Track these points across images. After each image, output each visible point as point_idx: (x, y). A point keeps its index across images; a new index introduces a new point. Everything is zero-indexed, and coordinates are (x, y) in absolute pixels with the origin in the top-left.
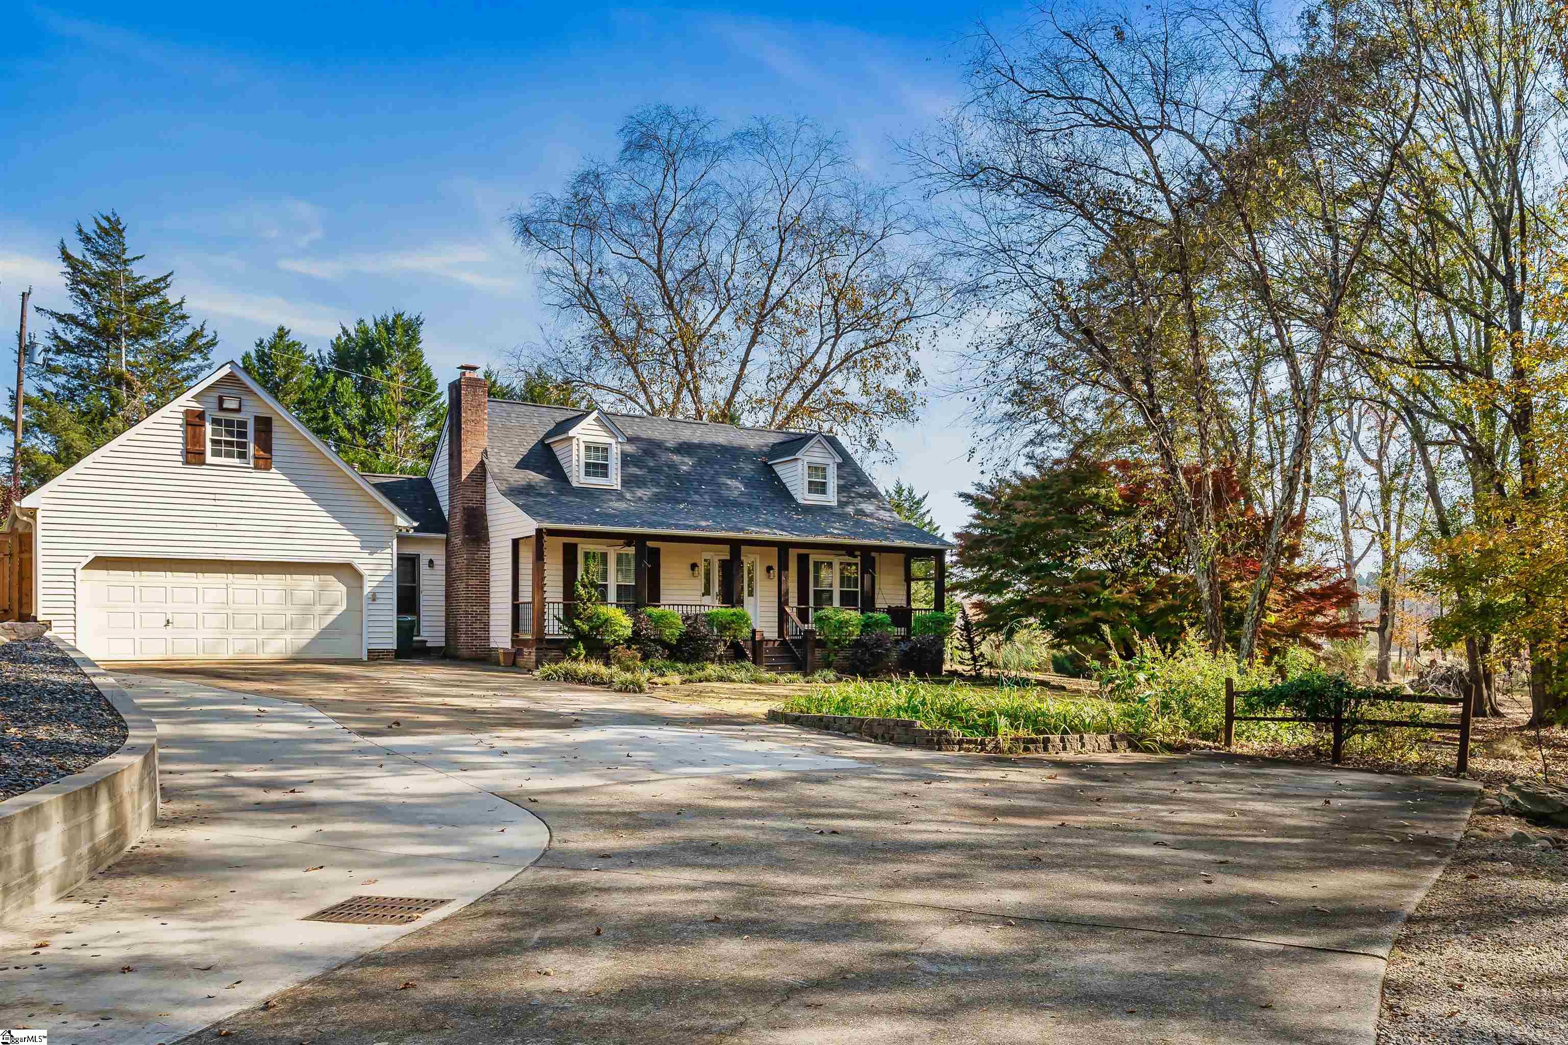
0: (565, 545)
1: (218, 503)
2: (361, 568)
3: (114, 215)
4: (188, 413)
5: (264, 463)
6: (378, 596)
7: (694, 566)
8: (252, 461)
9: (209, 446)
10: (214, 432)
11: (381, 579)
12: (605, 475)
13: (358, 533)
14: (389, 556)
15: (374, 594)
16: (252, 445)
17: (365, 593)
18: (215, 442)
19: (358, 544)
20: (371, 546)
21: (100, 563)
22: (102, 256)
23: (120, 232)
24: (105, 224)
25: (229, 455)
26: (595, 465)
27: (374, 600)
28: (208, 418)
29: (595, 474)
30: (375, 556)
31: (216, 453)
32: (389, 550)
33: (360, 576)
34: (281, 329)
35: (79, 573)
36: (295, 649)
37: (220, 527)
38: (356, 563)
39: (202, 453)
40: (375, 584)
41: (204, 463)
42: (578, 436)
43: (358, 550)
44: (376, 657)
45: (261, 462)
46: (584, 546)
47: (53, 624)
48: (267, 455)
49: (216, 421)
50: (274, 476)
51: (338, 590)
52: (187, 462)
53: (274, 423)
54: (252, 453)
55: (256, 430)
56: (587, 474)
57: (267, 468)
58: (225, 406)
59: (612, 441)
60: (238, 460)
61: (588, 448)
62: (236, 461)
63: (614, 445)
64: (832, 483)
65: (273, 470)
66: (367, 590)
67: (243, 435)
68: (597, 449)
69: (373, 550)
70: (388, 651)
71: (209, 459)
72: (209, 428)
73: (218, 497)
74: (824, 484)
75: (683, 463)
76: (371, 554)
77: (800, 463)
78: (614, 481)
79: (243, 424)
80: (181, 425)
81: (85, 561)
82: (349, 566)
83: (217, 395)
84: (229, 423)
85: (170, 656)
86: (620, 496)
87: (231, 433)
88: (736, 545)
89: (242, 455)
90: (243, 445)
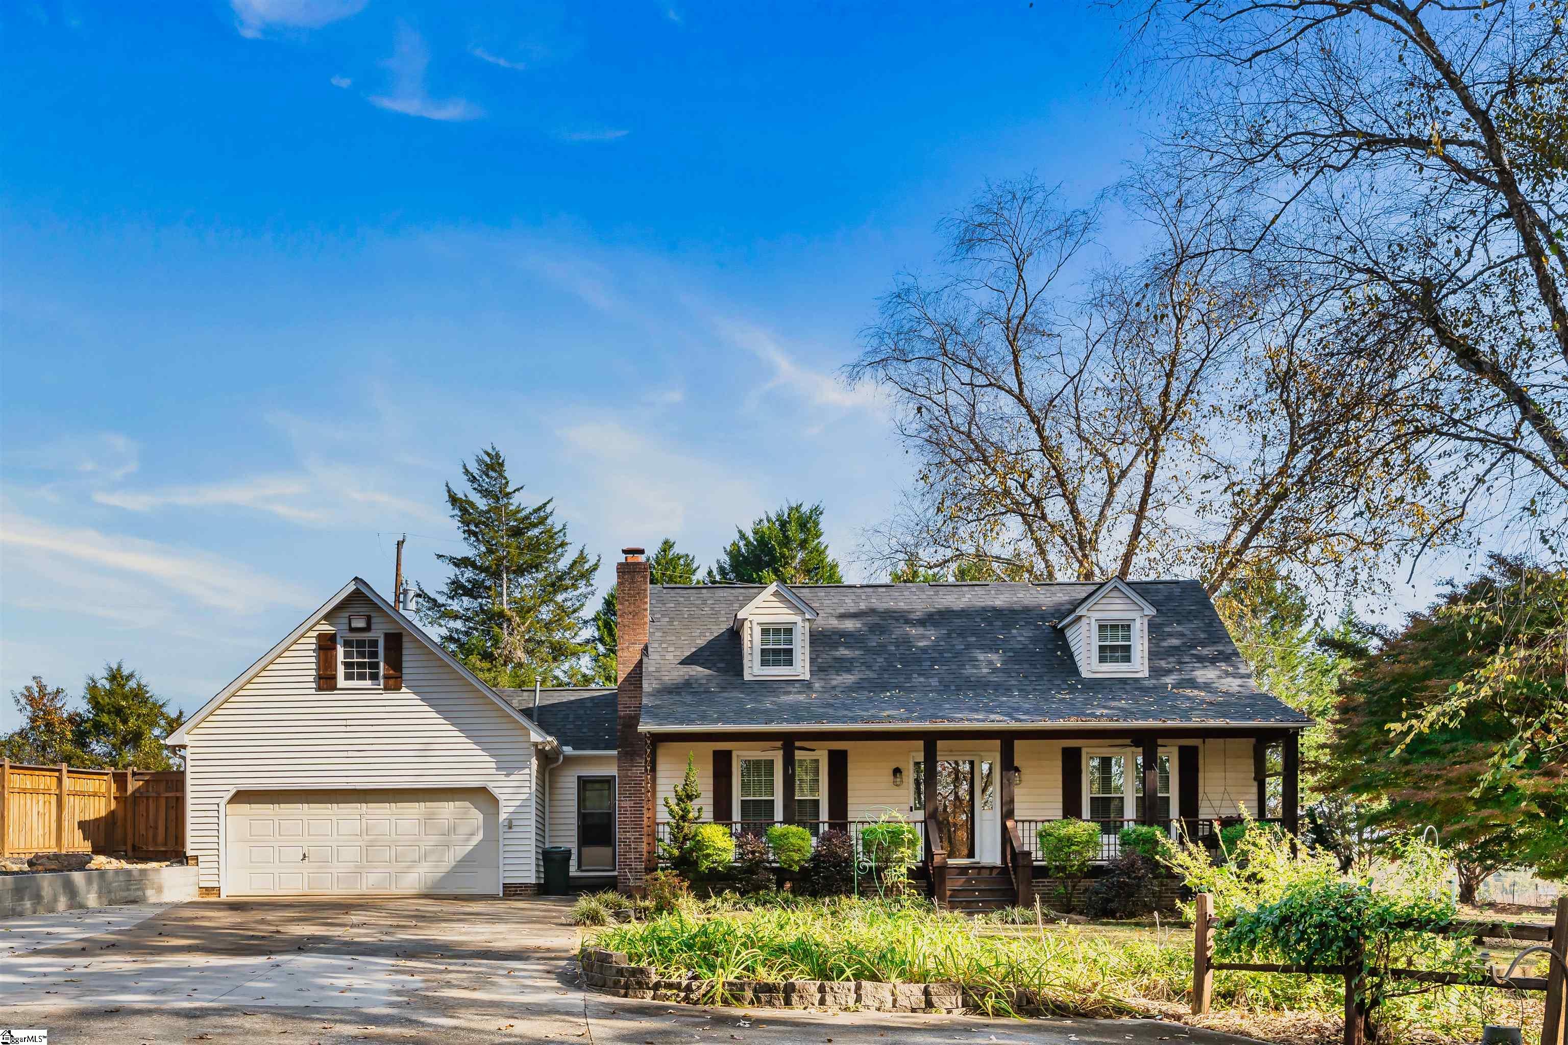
0: (716, 754)
1: (349, 729)
2: (496, 792)
3: (494, 449)
4: (320, 637)
5: (394, 682)
6: (514, 823)
7: (897, 771)
8: (382, 681)
9: (341, 671)
10: (347, 655)
11: (518, 803)
12: (790, 663)
13: (494, 752)
14: (527, 778)
15: (510, 821)
16: (382, 665)
17: (501, 819)
18: (348, 665)
19: (494, 765)
20: (506, 767)
21: (242, 797)
22: (485, 493)
23: (502, 465)
24: (487, 460)
25: (362, 677)
26: (776, 652)
27: (510, 828)
28: (339, 640)
29: (776, 663)
30: (512, 777)
31: (349, 677)
32: (527, 771)
33: (495, 801)
34: (666, 542)
35: (222, 806)
36: (429, 883)
37: (350, 754)
38: (490, 786)
39: (334, 678)
40: (511, 810)
41: (334, 688)
42: (751, 618)
43: (494, 771)
44: (512, 891)
45: (391, 682)
46: (741, 754)
47: (200, 859)
48: (397, 674)
49: (347, 644)
50: (405, 694)
51: (476, 817)
52: (319, 688)
53: (405, 639)
54: (382, 673)
55: (386, 648)
56: (764, 663)
57: (398, 688)
58: (353, 625)
59: (798, 619)
60: (369, 682)
61: (765, 632)
62: (368, 683)
63: (800, 624)
64: (1140, 645)
65: (404, 690)
66: (503, 816)
67: (374, 654)
68: (777, 631)
69: (510, 771)
70: (526, 885)
71: (341, 682)
72: (340, 651)
73: (349, 722)
74: (1127, 649)
75: (923, 637)
76: (507, 775)
77: (1084, 621)
78: (801, 668)
79: (374, 643)
80: (314, 651)
81: (229, 795)
82: (483, 790)
83: (347, 615)
84: (360, 644)
85: (307, 891)
86: (807, 686)
87: (361, 654)
88: (930, 739)
89: (374, 677)
90: (375, 666)
